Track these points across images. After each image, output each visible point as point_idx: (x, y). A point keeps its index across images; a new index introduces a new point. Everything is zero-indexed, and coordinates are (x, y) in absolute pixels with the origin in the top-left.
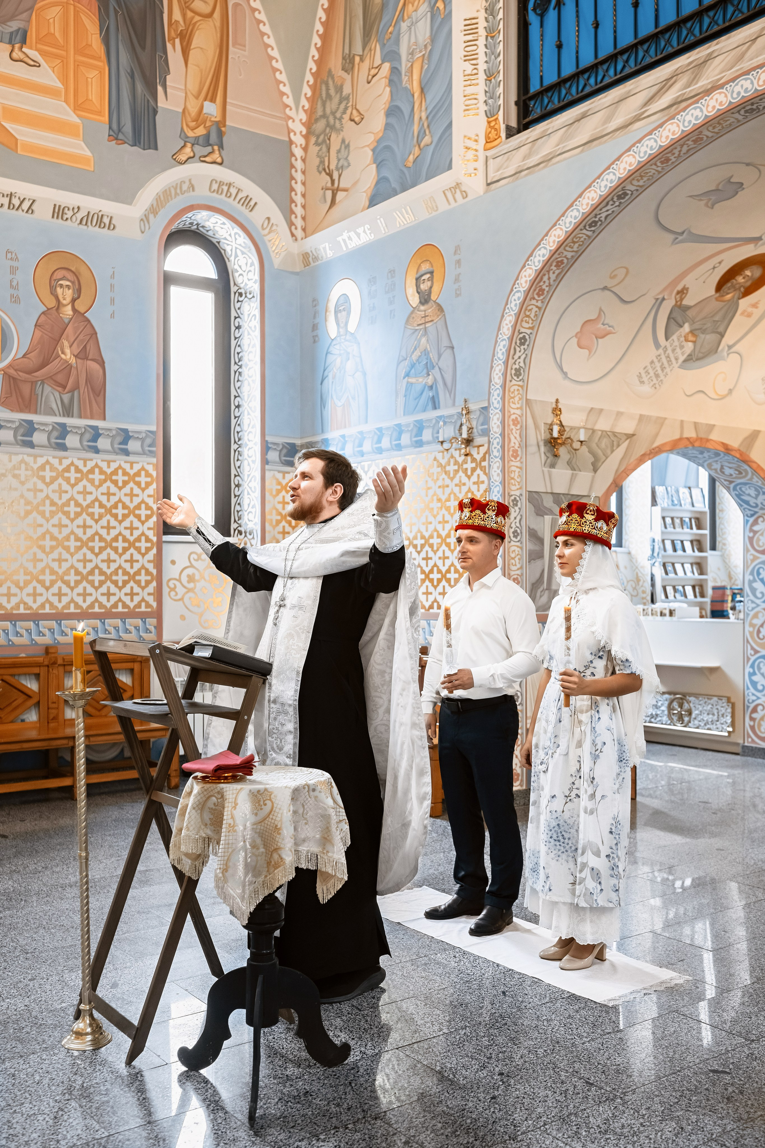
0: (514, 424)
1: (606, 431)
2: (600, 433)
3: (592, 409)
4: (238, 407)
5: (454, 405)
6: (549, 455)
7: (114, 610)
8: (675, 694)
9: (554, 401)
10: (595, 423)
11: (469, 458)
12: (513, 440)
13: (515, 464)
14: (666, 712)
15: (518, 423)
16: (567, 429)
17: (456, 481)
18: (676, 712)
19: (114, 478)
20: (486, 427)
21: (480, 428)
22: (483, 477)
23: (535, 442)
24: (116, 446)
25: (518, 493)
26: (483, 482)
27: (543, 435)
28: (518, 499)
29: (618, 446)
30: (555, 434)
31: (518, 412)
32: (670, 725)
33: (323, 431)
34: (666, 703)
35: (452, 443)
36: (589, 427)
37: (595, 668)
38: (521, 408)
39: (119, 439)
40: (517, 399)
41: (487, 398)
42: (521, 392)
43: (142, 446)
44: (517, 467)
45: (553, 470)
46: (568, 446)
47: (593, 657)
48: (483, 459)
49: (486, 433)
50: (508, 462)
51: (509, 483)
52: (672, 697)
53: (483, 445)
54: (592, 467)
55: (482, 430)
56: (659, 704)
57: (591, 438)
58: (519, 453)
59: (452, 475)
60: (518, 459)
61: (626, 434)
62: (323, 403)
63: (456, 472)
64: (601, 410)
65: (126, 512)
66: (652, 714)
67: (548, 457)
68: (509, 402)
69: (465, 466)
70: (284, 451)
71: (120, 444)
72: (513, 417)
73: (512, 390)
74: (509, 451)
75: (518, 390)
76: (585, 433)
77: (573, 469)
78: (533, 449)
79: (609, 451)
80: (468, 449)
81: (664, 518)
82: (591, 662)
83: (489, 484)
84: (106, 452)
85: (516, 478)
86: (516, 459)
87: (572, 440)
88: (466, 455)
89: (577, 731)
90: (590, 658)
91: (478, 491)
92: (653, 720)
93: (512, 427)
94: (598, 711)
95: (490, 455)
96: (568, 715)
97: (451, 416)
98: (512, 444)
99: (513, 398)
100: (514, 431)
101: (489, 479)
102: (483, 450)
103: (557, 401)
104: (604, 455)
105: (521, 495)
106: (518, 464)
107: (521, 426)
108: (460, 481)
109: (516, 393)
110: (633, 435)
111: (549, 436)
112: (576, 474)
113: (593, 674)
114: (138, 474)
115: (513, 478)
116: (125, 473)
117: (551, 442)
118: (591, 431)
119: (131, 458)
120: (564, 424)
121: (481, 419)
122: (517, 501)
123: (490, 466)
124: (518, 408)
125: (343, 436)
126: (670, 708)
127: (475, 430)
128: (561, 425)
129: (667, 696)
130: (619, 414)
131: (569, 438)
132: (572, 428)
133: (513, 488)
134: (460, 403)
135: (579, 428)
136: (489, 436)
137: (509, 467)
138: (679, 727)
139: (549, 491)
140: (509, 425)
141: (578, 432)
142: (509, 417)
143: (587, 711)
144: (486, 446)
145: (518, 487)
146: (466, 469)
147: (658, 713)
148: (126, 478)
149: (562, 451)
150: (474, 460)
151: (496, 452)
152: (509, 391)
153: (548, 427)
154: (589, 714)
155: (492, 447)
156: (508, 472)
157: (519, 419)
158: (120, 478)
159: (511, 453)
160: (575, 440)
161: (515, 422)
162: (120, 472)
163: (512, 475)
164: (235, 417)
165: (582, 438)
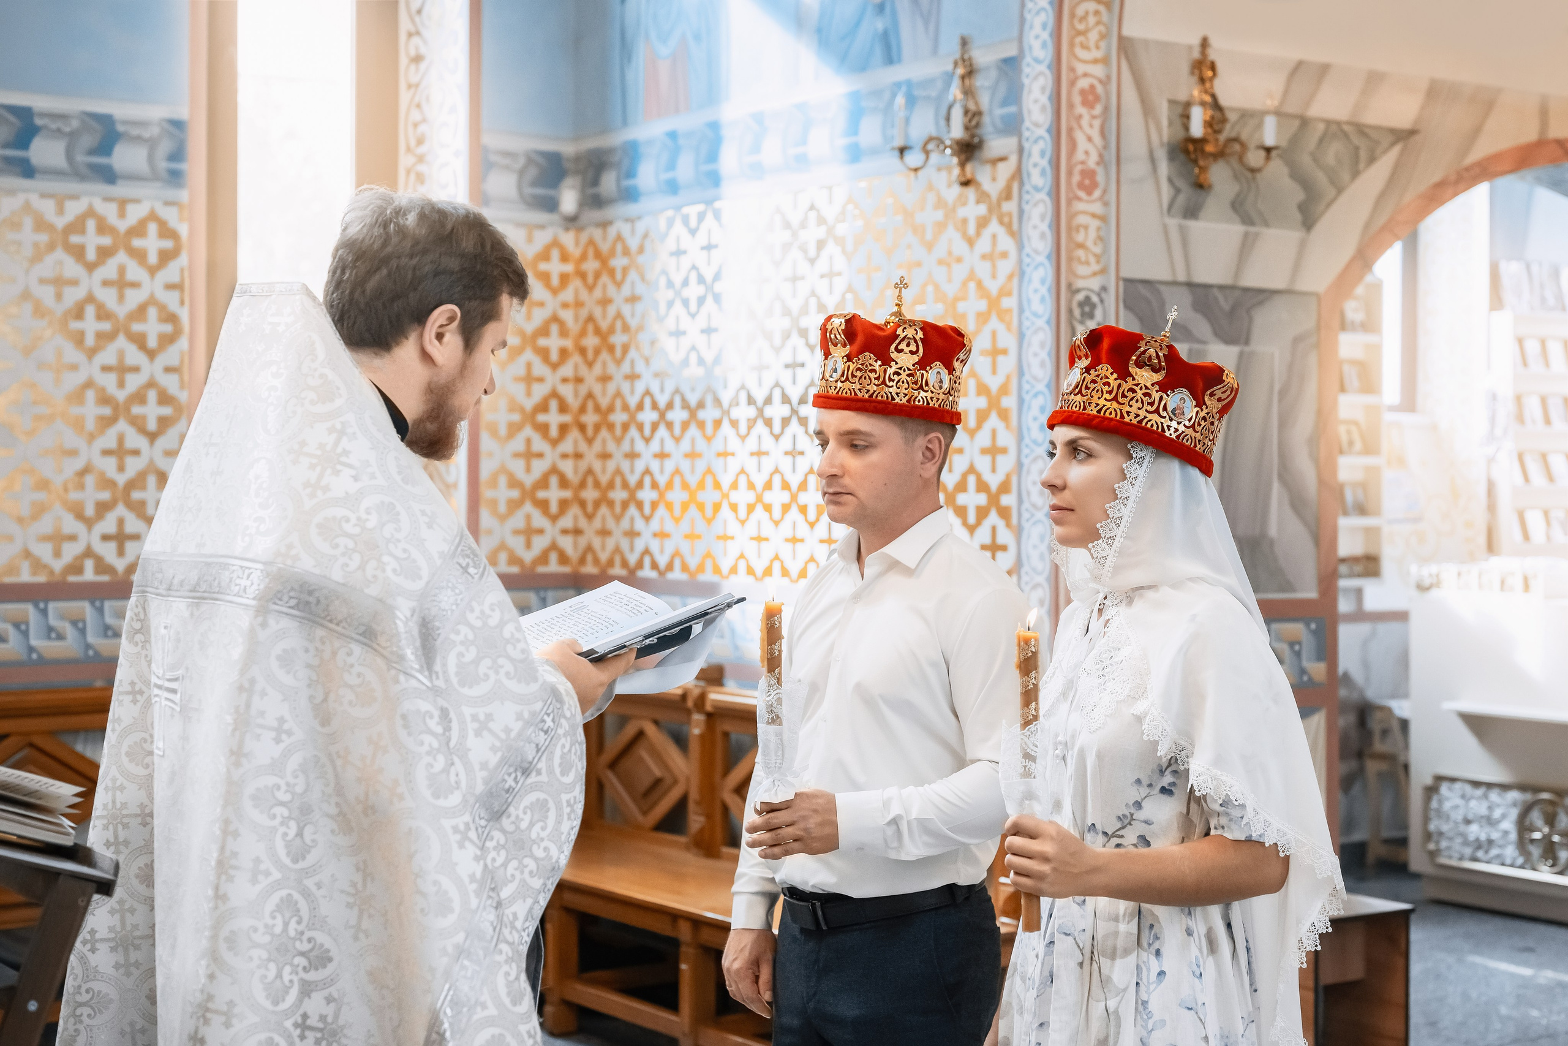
0: (1086, 103)
1: (1338, 123)
2: (1321, 127)
3: (1299, 65)
4: (418, 59)
5: (935, 50)
6: (1181, 183)
7: (72, 579)
8: (1536, 790)
9: (1196, 41)
10: (1308, 103)
11: (970, 192)
12: (1082, 144)
13: (1087, 207)
14: (1513, 836)
15: (1097, 99)
16: (1232, 117)
17: (940, 251)
18: (1537, 835)
19: (75, 239)
20: (1012, 109)
21: (999, 112)
22: (1006, 243)
23: (1143, 151)
24: (81, 158)
25: (1095, 284)
26: (1004, 255)
27: (1165, 131)
28: (1095, 299)
29: (1372, 159)
30: (1197, 129)
31: (1098, 70)
32: (1522, 867)
33: (625, 123)
34: (1514, 813)
35: (927, 153)
36: (1291, 108)
37: (1148, 823)
38: (1105, 61)
39: (87, 141)
40: (1093, 36)
41: (1015, 33)
42: (1105, 17)
43: (151, 158)
44: (1094, 216)
45: (1191, 224)
46: (1234, 161)
47: (1144, 791)
48: (1007, 195)
49: (1013, 126)
50: (1069, 203)
51: (1070, 259)
52: (1529, 797)
53: (1003, 159)
54: (1298, 216)
55: (1003, 118)
56: (1497, 814)
57: (1295, 141)
58: (1100, 178)
59: (929, 236)
60: (1097, 193)
61: (1393, 131)
62: (627, 52)
63: (941, 226)
64: (1324, 69)
65: (106, 326)
66: (1477, 840)
67: (1178, 191)
68: (1072, 45)
69: (962, 212)
70: (532, 172)
71: (92, 152)
72: (1083, 83)
73: (1080, 11)
74: (1070, 173)
75: (1097, 13)
76: (1279, 126)
77: (1247, 220)
78: (1136, 169)
79: (1346, 176)
80: (969, 168)
81: (1520, 341)
82: (1138, 805)
83: (1020, 261)
84: (55, 173)
85: (1089, 244)
86: (1089, 193)
87: (1244, 146)
88: (966, 183)
89: (1097, 1009)
90: (1135, 794)
91: (994, 276)
92: (1480, 854)
93: (1080, 109)
94: (1158, 953)
95: (1021, 184)
96: (1073, 964)
97: (927, 83)
98: (1080, 155)
99: (1083, 33)
100: (1085, 122)
101: (1020, 247)
102: (1005, 170)
103: (1205, 43)
104: (1332, 182)
105: (1104, 289)
106: (1097, 208)
107: (1106, 109)
108: (950, 253)
109: (1092, 20)
110: (1412, 132)
111: (1181, 134)
112: (1257, 235)
113: (1144, 841)
114: (139, 230)
115: (1081, 246)
116: (103, 228)
117: (1186, 152)
118: (1296, 123)
119: (120, 190)
120: (1223, 101)
121: (1002, 90)
122: (1093, 306)
123: (1021, 212)
124: (1095, 61)
125: (673, 135)
126: (1523, 827)
127: (986, 120)
128: (1216, 105)
129: (1514, 795)
130: (1374, 80)
131: (1236, 140)
132: (1245, 115)
133: (1082, 270)
134: (951, 48)
135: (1264, 113)
136: (1020, 136)
137: (1071, 217)
138: (1545, 875)
139: (1181, 277)
140: (1071, 106)
141: (1260, 126)
142: (1072, 83)
143: (1126, 952)
144: (1013, 159)
145: (1095, 267)
146: (965, 221)
147: (1495, 836)
148: (106, 241)
149: (1219, 174)
150: (983, 197)
151: (1038, 176)
152: (1073, 15)
153: (1179, 110)
154: (1132, 959)
155: (1028, 165)
156: (1069, 229)
157: (1099, 89)
158: (92, 240)
159: (1076, 178)
160: (1252, 145)
161: (1090, 98)
162: (91, 225)
163: (1080, 237)
164: (410, 86)
165: (1270, 140)
